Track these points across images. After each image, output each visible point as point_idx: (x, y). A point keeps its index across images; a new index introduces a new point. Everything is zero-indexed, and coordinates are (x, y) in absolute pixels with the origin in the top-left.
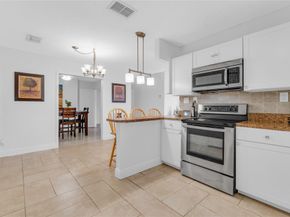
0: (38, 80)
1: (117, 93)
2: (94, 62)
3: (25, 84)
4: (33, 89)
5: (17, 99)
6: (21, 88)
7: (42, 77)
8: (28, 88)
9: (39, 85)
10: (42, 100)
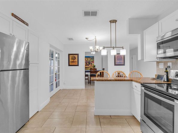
0: (76, 56)
1: (118, 60)
2: (96, 43)
3: (72, 59)
4: (75, 61)
5: (69, 65)
6: (70, 60)
7: (78, 55)
8: (73, 60)
9: (77, 59)
10: (78, 65)
